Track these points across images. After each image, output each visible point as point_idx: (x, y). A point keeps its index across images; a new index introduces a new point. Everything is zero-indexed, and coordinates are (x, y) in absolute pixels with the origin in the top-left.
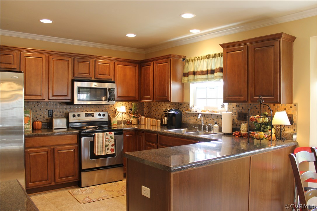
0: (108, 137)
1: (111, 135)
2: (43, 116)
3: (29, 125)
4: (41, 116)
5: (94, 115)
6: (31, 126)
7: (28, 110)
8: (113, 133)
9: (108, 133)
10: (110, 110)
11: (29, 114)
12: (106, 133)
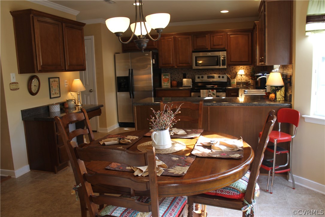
0: (211, 93)
1: (213, 92)
2: (179, 78)
3: (168, 84)
4: (178, 77)
5: (214, 77)
6: (170, 84)
7: (167, 74)
8: (215, 91)
9: (210, 90)
10: (232, 73)
11: (168, 76)
12: (209, 90)
